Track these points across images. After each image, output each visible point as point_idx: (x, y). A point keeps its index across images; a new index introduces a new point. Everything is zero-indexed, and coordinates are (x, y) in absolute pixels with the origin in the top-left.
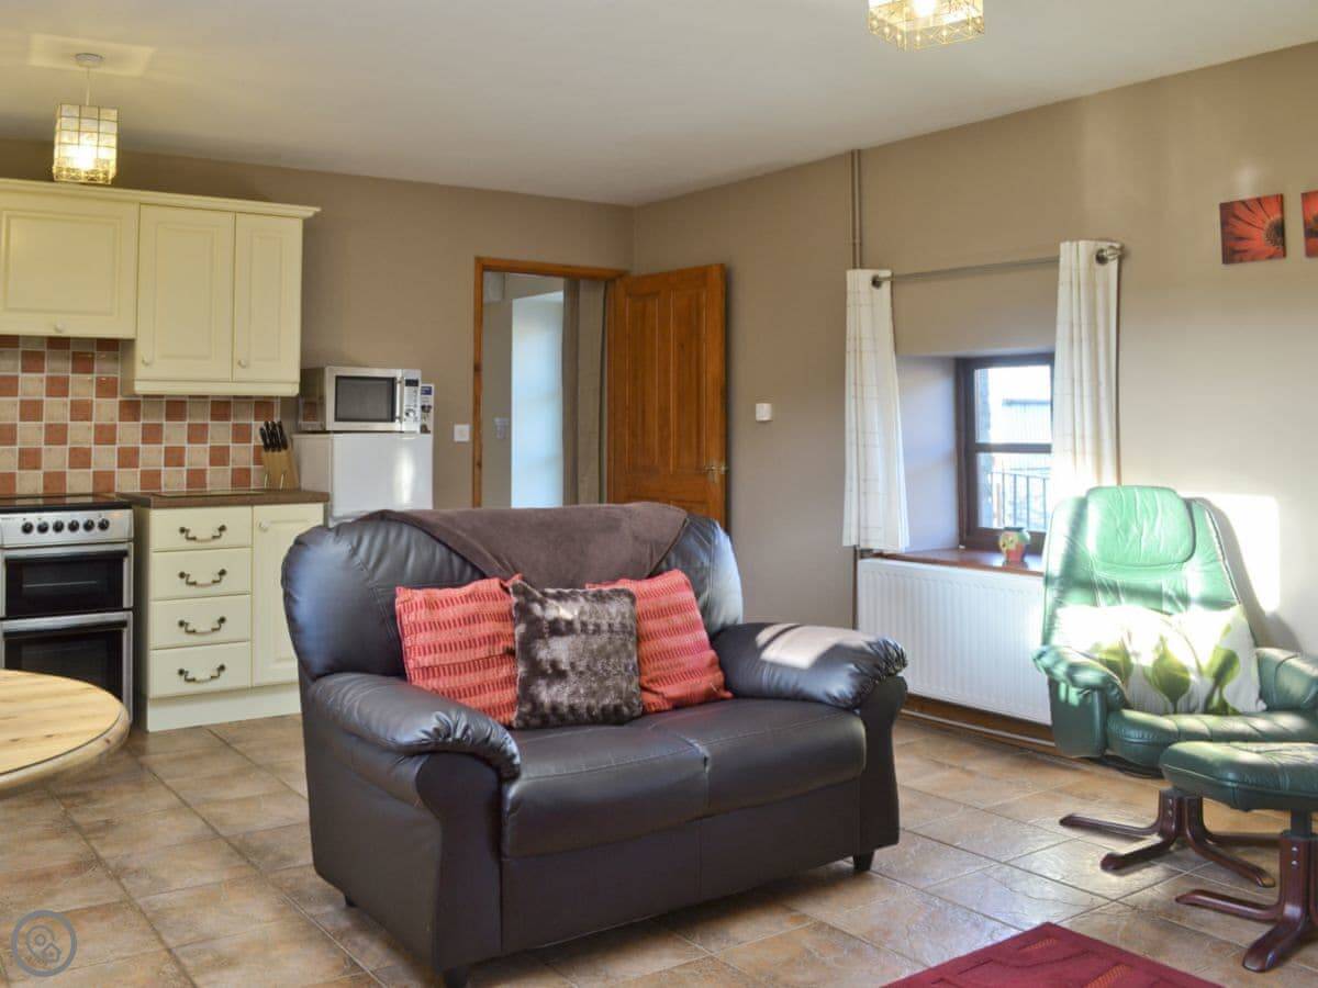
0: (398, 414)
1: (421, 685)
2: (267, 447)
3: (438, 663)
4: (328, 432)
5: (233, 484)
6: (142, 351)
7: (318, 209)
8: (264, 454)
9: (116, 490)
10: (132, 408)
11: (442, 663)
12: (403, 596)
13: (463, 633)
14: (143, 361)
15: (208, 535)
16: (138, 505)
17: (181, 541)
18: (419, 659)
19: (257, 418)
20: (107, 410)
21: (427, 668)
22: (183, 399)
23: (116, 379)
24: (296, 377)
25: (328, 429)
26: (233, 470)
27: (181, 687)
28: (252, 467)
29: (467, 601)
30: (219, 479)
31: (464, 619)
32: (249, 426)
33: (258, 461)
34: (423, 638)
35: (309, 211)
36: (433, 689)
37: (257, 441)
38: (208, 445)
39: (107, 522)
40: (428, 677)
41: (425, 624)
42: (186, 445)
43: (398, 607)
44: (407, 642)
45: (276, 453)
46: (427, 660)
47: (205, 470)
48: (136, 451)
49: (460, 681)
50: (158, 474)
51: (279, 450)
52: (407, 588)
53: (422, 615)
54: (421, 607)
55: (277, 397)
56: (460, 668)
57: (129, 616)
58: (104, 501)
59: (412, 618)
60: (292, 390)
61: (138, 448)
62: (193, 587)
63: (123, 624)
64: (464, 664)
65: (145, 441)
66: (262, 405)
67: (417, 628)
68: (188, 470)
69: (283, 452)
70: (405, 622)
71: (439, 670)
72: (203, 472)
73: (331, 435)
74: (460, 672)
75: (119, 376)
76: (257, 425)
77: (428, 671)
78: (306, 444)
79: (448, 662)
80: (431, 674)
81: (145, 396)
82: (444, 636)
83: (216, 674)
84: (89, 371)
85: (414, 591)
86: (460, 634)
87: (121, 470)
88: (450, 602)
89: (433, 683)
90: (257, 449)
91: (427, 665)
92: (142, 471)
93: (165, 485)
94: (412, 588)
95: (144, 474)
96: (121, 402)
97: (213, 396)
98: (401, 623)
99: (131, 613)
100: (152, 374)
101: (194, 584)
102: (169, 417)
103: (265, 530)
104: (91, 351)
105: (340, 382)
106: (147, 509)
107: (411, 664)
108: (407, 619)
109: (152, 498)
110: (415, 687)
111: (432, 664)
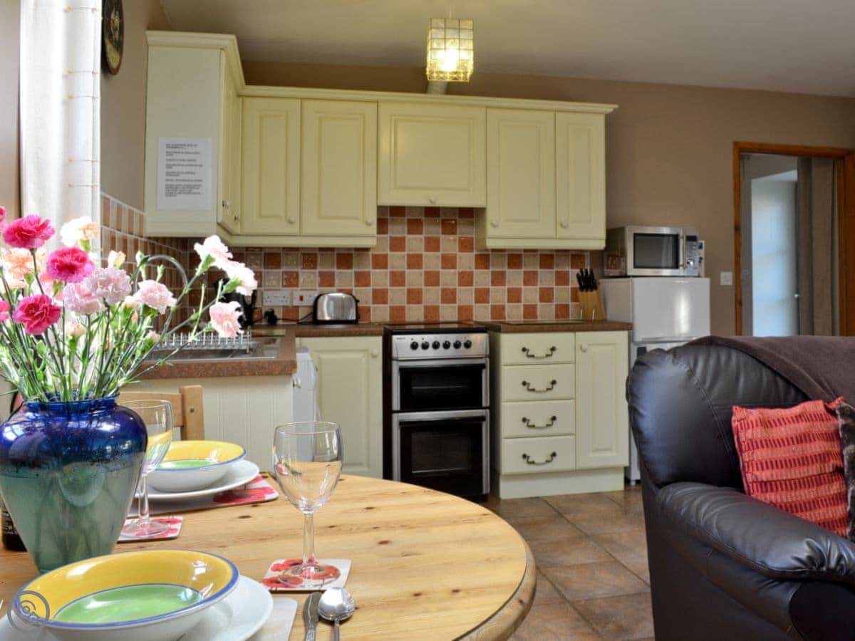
0: (681, 263)
1: (759, 498)
2: (582, 288)
3: (775, 478)
4: (629, 277)
5: (557, 316)
6: (491, 216)
7: (616, 106)
8: (580, 293)
9: (474, 319)
10: (484, 259)
11: (780, 478)
12: (739, 414)
13: (795, 451)
14: (492, 224)
15: (543, 354)
16: (492, 329)
17: (522, 358)
18: (758, 473)
19: (572, 267)
20: (466, 261)
21: (766, 483)
22: (519, 253)
23: (472, 238)
24: (603, 234)
25: (629, 274)
26: (556, 305)
27: (524, 467)
28: (570, 303)
29: (798, 422)
30: (546, 313)
31: (797, 438)
32: (568, 272)
33: (575, 298)
34: (760, 454)
35: (609, 108)
36: (771, 502)
37: (574, 283)
38: (538, 287)
39: (471, 343)
40: (767, 491)
41: (761, 442)
42: (523, 287)
43: (734, 424)
44: (745, 457)
45: (589, 293)
46: (765, 475)
47: (536, 305)
48: (487, 291)
49: (796, 496)
50: (503, 308)
51: (592, 291)
52: (742, 407)
53: (758, 433)
54: (757, 426)
55: (587, 251)
56: (795, 483)
57: (486, 412)
58: (466, 327)
59: (749, 434)
60: (600, 245)
61: (489, 289)
62: (532, 393)
63: (483, 418)
64: (799, 479)
65: (493, 284)
66: (576, 256)
67: (753, 445)
68: (524, 305)
69: (594, 292)
70: (743, 439)
71: (776, 485)
72: (534, 307)
73: (631, 278)
74: (796, 487)
75: (474, 236)
76: (573, 273)
77: (766, 485)
78: (610, 286)
79: (784, 478)
80: (769, 489)
81: (493, 250)
82: (780, 453)
83: (550, 459)
84: (454, 233)
85: (749, 410)
86: (794, 451)
87: (478, 305)
88: (782, 422)
89: (771, 497)
90: (573, 290)
91: (765, 480)
92: (492, 306)
93: (509, 316)
94: (747, 407)
95: (494, 308)
96: (476, 255)
97: (541, 250)
98: (738, 439)
99: (488, 411)
100: (499, 234)
101: (533, 390)
102: (510, 266)
103: (584, 351)
104: (454, 218)
105: (638, 238)
106: (497, 334)
107: (749, 477)
108: (745, 436)
109: (502, 325)
110: (753, 499)
111: (770, 479)
